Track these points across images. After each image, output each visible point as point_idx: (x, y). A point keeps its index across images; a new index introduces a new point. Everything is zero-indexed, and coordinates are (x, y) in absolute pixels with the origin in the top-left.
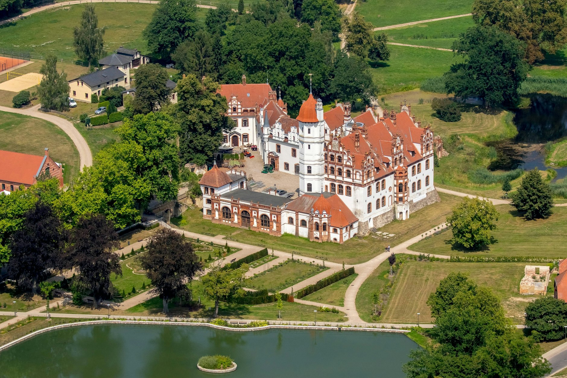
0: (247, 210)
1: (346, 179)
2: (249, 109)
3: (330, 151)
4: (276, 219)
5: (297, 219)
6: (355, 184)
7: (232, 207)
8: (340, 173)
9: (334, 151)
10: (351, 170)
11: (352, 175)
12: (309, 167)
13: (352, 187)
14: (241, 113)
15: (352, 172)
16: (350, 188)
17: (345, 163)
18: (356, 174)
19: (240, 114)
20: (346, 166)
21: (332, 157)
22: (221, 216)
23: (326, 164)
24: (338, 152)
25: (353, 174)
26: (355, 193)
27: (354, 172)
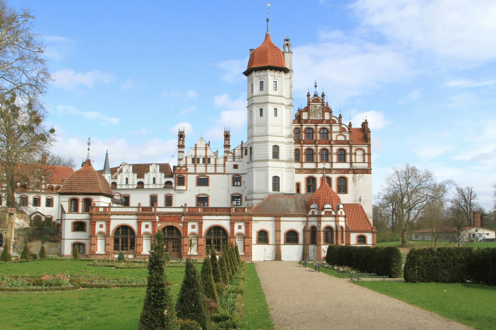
0: (175, 224)
1: (337, 166)
2: (55, 186)
3: (306, 121)
4: (243, 231)
5: (278, 231)
6: (355, 171)
7: (139, 224)
8: (326, 156)
9: (313, 121)
10: (347, 149)
11: (348, 157)
12: (276, 148)
13: (350, 176)
14: (45, 189)
15: (348, 151)
16: (345, 179)
17: (334, 138)
18: (355, 154)
19: (43, 191)
20: (338, 142)
21: (310, 132)
22: (111, 247)
23: (298, 146)
24: (321, 121)
25: (351, 154)
26: (355, 185)
27: (353, 151)
